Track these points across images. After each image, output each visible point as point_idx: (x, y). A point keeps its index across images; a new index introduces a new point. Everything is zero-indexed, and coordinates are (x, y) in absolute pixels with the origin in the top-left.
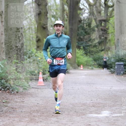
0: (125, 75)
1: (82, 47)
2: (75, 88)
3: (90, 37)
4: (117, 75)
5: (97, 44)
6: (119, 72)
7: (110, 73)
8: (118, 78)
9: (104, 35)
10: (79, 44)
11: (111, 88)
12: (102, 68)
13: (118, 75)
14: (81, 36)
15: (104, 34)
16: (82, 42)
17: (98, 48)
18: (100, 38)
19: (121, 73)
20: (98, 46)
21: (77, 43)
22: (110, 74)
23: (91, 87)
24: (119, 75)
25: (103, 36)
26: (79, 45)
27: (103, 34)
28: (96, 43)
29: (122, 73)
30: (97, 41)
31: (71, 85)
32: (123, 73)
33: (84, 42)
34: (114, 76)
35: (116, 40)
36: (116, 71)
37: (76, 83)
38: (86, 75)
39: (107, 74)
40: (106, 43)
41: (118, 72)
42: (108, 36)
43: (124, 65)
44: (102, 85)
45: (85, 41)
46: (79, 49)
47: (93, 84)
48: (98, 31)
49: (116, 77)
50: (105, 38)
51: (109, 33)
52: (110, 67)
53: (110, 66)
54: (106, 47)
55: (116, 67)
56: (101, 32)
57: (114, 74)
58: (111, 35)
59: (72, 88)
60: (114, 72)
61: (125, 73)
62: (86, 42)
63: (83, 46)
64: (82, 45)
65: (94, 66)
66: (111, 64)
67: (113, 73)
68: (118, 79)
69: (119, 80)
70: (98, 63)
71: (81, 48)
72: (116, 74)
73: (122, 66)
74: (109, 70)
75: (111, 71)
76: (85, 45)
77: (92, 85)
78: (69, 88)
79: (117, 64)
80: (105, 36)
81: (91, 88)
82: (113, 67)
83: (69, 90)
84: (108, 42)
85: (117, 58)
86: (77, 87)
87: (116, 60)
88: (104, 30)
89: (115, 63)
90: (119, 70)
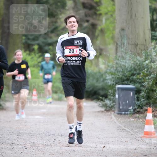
1: (36, 47)
2: (18, 144)
3: (56, 22)
4: (118, 114)
6: (125, 108)
7: (103, 109)
8: (120, 123)
9: (88, 18)
10: (28, 39)
11: (104, 147)
13: (121, 114)
15: (89, 16)
19: (128, 110)
22: (102, 112)
24: (125, 114)
25: (88, 21)
26: (29, 42)
27: (86, 16)
29: (132, 110)
31: (9, 139)
32: (134, 110)
34: (112, 118)
35: (117, 30)
36: (116, 106)
37: (19, 133)
38: (44, 114)
39: (96, 112)
41: (121, 108)
42: (99, 20)
43: (136, 91)
46: (30, 52)
47: (62, 136)
49: (116, 121)
50: (91, 27)
51: (100, 14)
52: (103, 96)
53: (102, 93)
55: (117, 96)
57: (113, 113)
58: (106, 19)
60: (112, 107)
61: (138, 110)
63: (38, 44)
64: (37, 42)
66: (103, 89)
67: (109, 109)
68: (121, 126)
71: (33, 50)
72: (116, 112)
73: (132, 94)
75: (105, 106)
76: (43, 42)
78: (3, 146)
79: (119, 88)
80: (91, 21)
82: (109, 95)
83: (4, 150)
84: (98, 35)
85: (119, 76)
86: (22, 144)
87: (118, 78)
88: (89, 7)
89: (115, 87)
90: (124, 103)
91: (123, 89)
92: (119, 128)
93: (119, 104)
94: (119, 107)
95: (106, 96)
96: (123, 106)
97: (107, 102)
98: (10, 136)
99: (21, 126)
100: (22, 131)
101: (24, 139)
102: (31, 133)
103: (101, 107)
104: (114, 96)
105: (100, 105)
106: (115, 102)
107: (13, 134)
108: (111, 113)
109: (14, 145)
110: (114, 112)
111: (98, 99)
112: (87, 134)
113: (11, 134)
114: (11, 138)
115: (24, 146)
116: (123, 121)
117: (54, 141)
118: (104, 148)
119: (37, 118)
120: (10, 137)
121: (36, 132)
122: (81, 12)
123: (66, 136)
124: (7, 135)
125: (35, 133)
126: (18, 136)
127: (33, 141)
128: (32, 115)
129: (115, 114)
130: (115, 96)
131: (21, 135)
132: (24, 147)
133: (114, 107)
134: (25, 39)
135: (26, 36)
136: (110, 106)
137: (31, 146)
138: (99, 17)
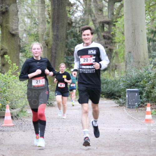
0: (141, 108)
1: (73, 65)
2: (63, 129)
4: (128, 108)
6: (132, 104)
7: (118, 105)
8: (130, 114)
9: (107, 46)
10: (68, 60)
11: (119, 129)
12: (105, 97)
13: (130, 108)
15: (108, 44)
19: (134, 105)
21: (65, 59)
22: (118, 106)
24: (132, 108)
29: (137, 105)
31: (57, 126)
32: (139, 105)
34: (124, 110)
35: (126, 53)
36: (127, 103)
39: (113, 107)
41: (130, 104)
42: (114, 46)
43: (140, 93)
44: (105, 125)
46: (69, 68)
49: (127, 112)
50: (109, 51)
51: (115, 43)
52: (118, 96)
53: (117, 94)
55: (127, 96)
57: (124, 107)
58: (119, 46)
60: (124, 103)
61: (141, 105)
64: (73, 62)
66: (118, 92)
67: (122, 105)
68: (130, 116)
69: (132, 117)
71: (72, 67)
72: (127, 106)
73: (137, 94)
74: (116, 101)
75: (119, 103)
78: (54, 130)
79: (128, 91)
80: (109, 47)
82: (122, 96)
83: (54, 133)
84: (114, 56)
85: (128, 82)
87: (127, 84)
88: (108, 38)
89: (125, 90)
90: (132, 101)
91: (131, 91)
92: (129, 117)
93: (129, 101)
94: (129, 104)
95: (120, 97)
96: (131, 103)
97: (121, 100)
101: (67, 126)
106: (126, 100)
107: (59, 122)
108: (123, 107)
111: (115, 98)
116: (132, 112)
118: (119, 131)
119: (75, 112)
122: (102, 41)
124: (55, 123)
126: (63, 124)
127: (73, 127)
128: (72, 110)
129: (126, 108)
130: (126, 96)
134: (66, 60)
135: (66, 58)
136: (123, 103)
137: (71, 130)
138: (115, 44)
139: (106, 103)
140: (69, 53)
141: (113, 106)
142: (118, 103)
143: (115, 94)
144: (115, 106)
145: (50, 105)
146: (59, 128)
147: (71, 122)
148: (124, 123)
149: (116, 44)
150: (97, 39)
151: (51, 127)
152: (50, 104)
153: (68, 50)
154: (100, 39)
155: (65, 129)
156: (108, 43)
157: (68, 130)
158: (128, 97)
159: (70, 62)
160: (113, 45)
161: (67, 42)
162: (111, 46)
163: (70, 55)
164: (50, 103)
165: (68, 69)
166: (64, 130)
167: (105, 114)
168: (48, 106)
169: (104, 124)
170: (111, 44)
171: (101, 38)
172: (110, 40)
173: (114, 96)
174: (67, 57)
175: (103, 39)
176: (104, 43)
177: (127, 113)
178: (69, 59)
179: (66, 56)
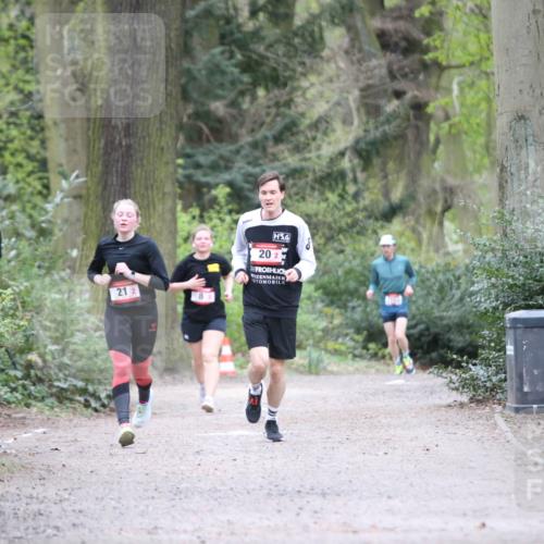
1: (221, 192)
2: (175, 531)
3: (289, 103)
4: (517, 410)
5: (346, 164)
6: (540, 388)
7: (465, 398)
9: (400, 85)
10: (198, 166)
13: (528, 411)
14: (217, 98)
15: (405, 76)
16: (226, 149)
17: (356, 196)
18: (371, 110)
20: (355, 180)
21: (180, 161)
22: (462, 405)
23: (306, 517)
24: (541, 411)
25: (398, 95)
26: (199, 176)
27: (392, 76)
28: (342, 154)
30: (343, 137)
31: (142, 514)
33: (238, 152)
34: (495, 425)
35: (502, 123)
36: (510, 385)
37: (178, 492)
40: (419, 154)
41: (526, 389)
42: (437, 88)
44: (396, 503)
45: (246, 139)
46: (203, 209)
47: (324, 495)
48: (354, 50)
49: (510, 436)
50: (412, 113)
52: (461, 352)
53: (459, 340)
54: (424, 183)
55: (510, 350)
56: (379, 63)
57: (499, 408)
58: (459, 84)
59: (149, 533)
60: (494, 386)
62: (255, 145)
63: (230, 184)
64: (227, 176)
65: (331, 345)
66: (462, 326)
67: (484, 395)
70: (357, 316)
71: (214, 200)
72: (511, 403)
75: (471, 384)
77: (317, 502)
79: (515, 320)
80: (412, 93)
81: (306, 528)
82: (483, 347)
84: (438, 141)
85: (512, 277)
86: (189, 527)
87: (511, 287)
88: (403, 44)
89: (501, 319)
90: (536, 372)
91: (530, 325)
93: (520, 377)
94: (520, 389)
95: (472, 352)
96: (533, 383)
97: (478, 371)
98: (146, 502)
99: (182, 468)
100: (189, 485)
101: (195, 513)
102: (220, 491)
103: (457, 389)
104: (499, 351)
105: (451, 381)
106: (505, 373)
107: (156, 495)
108: (493, 410)
109: (160, 531)
110: (504, 407)
111: (446, 363)
112: (411, 485)
113: (150, 494)
114: (151, 508)
115: (197, 534)
117: (298, 514)
119: (238, 438)
120: (147, 506)
121: (233, 486)
122: (374, 62)
123: (339, 495)
124: (135, 500)
125: (232, 489)
126: (173, 502)
129: (507, 412)
130: (503, 349)
131: (182, 496)
132: (194, 538)
133: (501, 388)
134: (184, 167)
135: (188, 156)
136: (488, 384)
137: (220, 534)
138: (439, 77)
139: (399, 390)
140: (200, 131)
141: (438, 402)
142: (465, 385)
143: (450, 341)
144: (450, 401)
145: (104, 406)
146: (156, 528)
147: (217, 490)
148: (500, 494)
149: (446, 75)
150: (347, 52)
151: (112, 522)
152: (106, 402)
153: (197, 115)
154: (360, 50)
155: (185, 532)
156: (407, 70)
157: (200, 534)
158: (516, 350)
159: (204, 179)
160: (433, 80)
161: (189, 71)
162: (419, 86)
163: (208, 141)
164: (103, 395)
165: (196, 211)
166: (183, 537)
167: (395, 448)
168: (96, 410)
169: (389, 497)
170: (421, 77)
171: (366, 47)
172: (416, 56)
173: (442, 352)
174: (188, 150)
175: (380, 53)
176: (384, 71)
177: (514, 441)
178: (202, 159)
179: (183, 148)
